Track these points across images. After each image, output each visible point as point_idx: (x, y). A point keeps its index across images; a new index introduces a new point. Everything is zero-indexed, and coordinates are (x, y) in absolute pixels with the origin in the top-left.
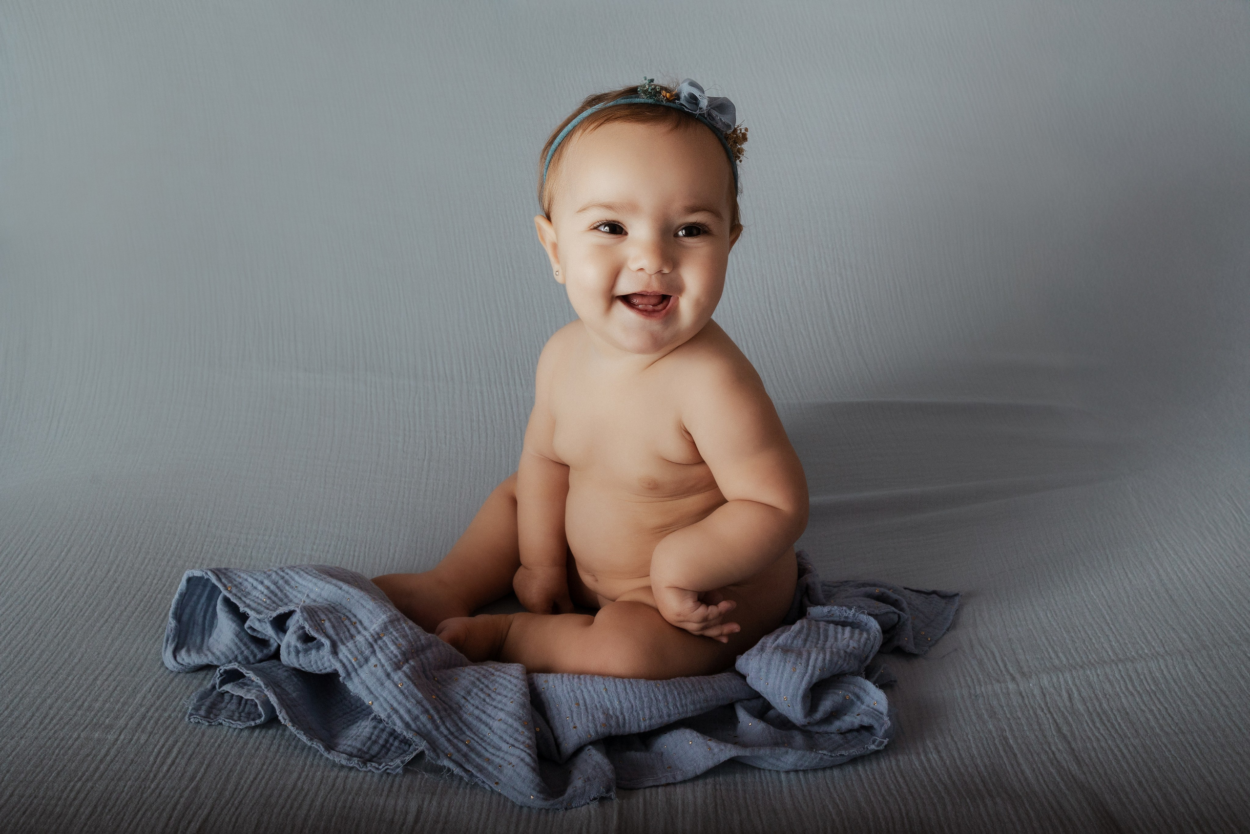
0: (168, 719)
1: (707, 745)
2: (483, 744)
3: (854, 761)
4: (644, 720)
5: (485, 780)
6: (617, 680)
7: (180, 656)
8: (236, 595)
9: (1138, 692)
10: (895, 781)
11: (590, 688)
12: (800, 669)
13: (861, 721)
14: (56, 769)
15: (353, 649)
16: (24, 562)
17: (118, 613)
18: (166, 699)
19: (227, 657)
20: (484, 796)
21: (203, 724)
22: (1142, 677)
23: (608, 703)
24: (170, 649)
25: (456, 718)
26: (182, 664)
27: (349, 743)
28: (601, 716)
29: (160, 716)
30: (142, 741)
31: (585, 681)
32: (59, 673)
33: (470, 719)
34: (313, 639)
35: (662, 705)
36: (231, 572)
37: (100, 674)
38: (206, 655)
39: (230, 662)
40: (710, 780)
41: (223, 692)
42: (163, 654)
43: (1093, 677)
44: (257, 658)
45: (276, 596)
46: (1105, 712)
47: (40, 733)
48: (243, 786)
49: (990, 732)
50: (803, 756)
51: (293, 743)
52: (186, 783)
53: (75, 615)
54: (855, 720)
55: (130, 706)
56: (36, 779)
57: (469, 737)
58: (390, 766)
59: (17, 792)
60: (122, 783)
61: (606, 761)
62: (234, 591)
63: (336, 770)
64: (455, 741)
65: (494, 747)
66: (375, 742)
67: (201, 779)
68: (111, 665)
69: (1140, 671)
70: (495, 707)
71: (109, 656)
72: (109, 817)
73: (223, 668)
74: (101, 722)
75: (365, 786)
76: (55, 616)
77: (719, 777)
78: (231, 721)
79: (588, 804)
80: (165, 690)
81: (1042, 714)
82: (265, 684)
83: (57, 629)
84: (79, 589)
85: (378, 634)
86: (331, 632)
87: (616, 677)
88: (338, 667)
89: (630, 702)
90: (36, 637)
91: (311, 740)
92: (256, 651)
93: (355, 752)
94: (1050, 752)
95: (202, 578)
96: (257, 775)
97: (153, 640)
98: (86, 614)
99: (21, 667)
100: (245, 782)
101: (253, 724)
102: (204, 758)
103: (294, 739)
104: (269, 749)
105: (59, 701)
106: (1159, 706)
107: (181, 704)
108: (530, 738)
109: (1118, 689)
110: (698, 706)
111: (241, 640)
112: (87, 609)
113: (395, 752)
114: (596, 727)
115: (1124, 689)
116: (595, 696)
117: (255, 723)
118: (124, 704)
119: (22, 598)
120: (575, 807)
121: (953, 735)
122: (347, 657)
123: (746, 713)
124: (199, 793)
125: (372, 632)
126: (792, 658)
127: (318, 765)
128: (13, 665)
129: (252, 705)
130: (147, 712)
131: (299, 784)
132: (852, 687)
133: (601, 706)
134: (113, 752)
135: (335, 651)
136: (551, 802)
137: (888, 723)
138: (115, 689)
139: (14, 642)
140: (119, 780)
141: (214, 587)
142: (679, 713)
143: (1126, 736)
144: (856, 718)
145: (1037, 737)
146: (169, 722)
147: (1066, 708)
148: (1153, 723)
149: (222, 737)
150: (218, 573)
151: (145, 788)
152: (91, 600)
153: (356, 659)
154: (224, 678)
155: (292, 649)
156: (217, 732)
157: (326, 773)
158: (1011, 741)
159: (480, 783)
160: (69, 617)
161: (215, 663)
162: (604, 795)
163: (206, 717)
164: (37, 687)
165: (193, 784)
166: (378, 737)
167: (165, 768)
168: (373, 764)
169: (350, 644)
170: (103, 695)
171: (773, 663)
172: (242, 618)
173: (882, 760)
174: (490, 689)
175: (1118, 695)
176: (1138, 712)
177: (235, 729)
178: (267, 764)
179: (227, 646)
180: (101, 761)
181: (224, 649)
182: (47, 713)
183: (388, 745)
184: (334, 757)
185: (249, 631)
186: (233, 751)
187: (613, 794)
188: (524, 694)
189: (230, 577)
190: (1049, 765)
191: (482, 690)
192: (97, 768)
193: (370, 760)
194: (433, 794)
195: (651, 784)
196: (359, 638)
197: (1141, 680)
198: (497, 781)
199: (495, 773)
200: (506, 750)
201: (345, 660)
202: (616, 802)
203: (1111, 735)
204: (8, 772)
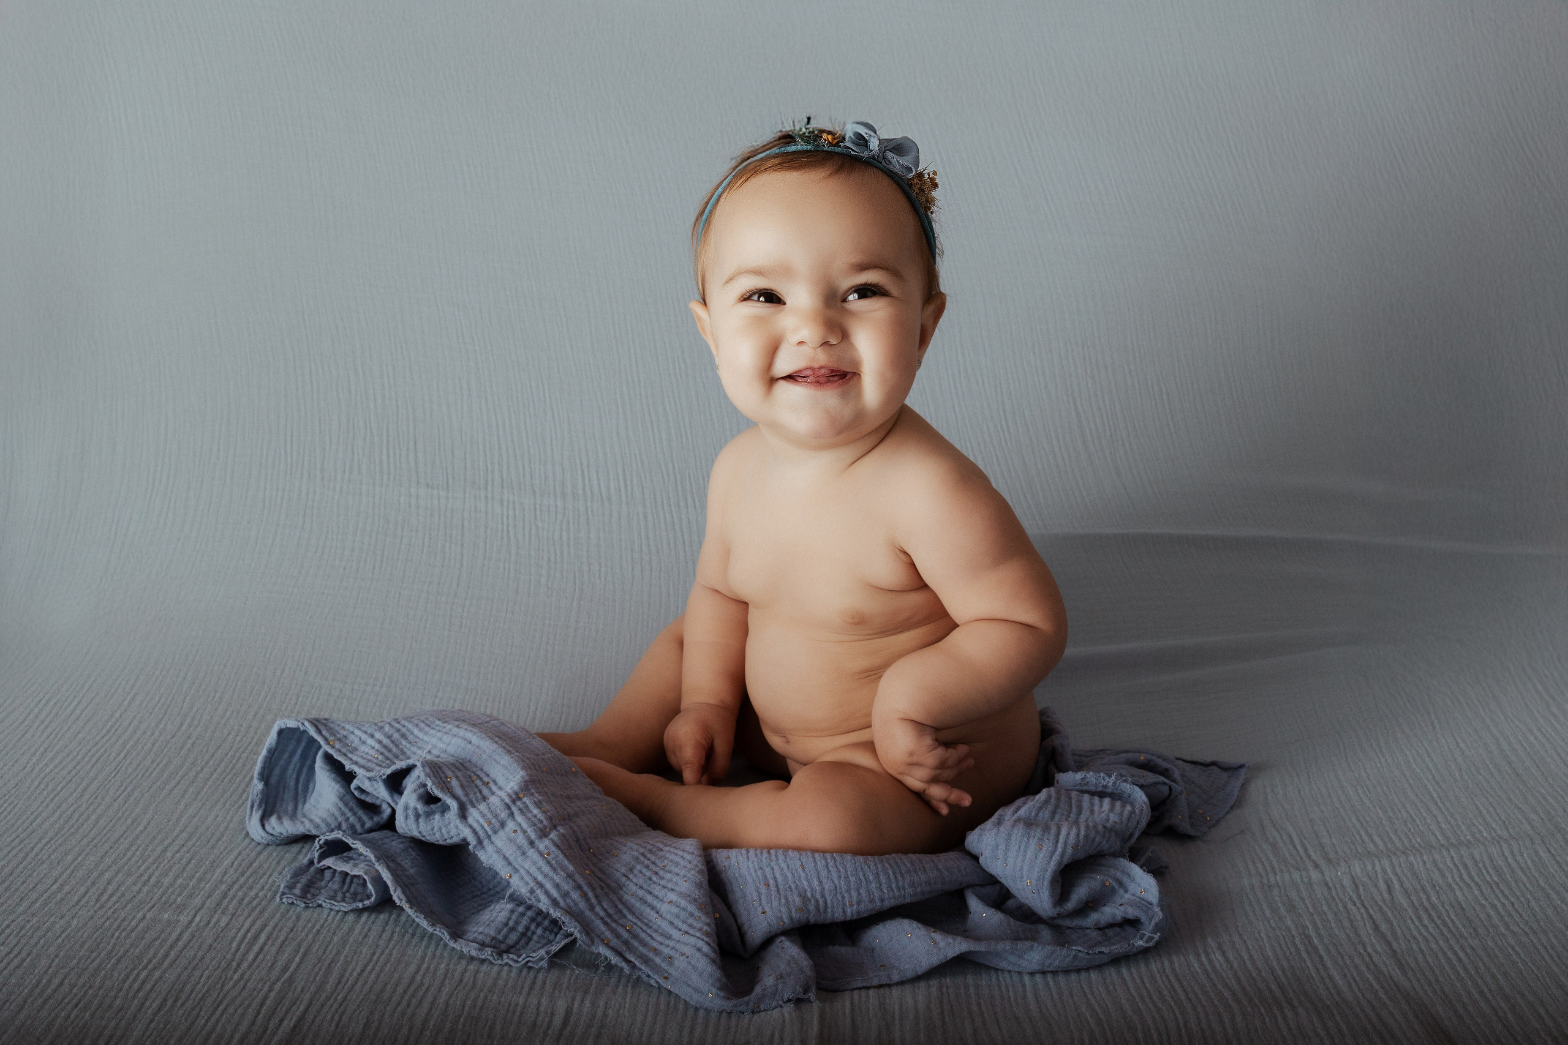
0: (254, 899)
1: (931, 938)
2: (648, 931)
3: (1116, 961)
4: (851, 905)
5: (651, 974)
6: (816, 855)
7: (269, 824)
8: (340, 751)
9: (1477, 883)
10: (1169, 986)
11: (783, 865)
12: (1047, 846)
13: (1125, 913)
14: (116, 955)
15: (486, 812)
16: (78, 712)
17: (192, 774)
18: (252, 875)
19: (328, 825)
20: (649, 996)
21: (298, 905)
22: (1480, 865)
23: (805, 883)
24: (257, 816)
25: (614, 898)
26: (272, 835)
27: (481, 930)
28: (797, 899)
29: (245, 895)
30: (223, 924)
31: (776, 856)
32: (119, 842)
33: (633, 901)
34: (436, 800)
35: (873, 886)
36: (333, 722)
37: (170, 844)
38: (302, 823)
39: (332, 831)
40: (934, 982)
41: (323, 868)
42: (247, 822)
43: (1418, 864)
44: (366, 827)
45: (390, 751)
46: (1434, 907)
47: (96, 912)
48: (348, 979)
49: (1288, 929)
50: (1052, 953)
51: (410, 931)
52: (277, 974)
53: (140, 776)
54: (1117, 912)
55: (208, 883)
56: (91, 966)
57: (631, 921)
58: (532, 957)
59: (67, 981)
60: (197, 973)
61: (803, 955)
62: (338, 745)
63: (464, 962)
64: (614, 925)
65: (662, 935)
66: (513, 929)
67: (296, 970)
68: (184, 834)
69: (1477, 857)
70: (664, 887)
71: (181, 824)
72: (181, 1012)
73: (323, 838)
74: (171, 901)
75: (501, 982)
76: (115, 775)
77: (946, 978)
78: (333, 902)
79: (781, 1006)
80: (251, 865)
81: (1353, 908)
82: (376, 857)
83: (117, 790)
84: (145, 745)
85: (516, 794)
86: (459, 791)
87: (814, 851)
88: (467, 834)
89: (833, 882)
90: (91, 800)
91: (433, 925)
92: (365, 818)
93: (488, 940)
94: (1365, 954)
95: (298, 729)
96: (366, 966)
97: (236, 806)
98: (154, 775)
99: (73, 834)
100: (351, 974)
101: (360, 905)
102: (299, 945)
103: (411, 925)
104: (380, 937)
105: (120, 875)
106: (1503, 900)
107: (270, 881)
108: (708, 925)
109: (1450, 880)
110: (919, 890)
111: (346, 805)
112: (155, 769)
113: (537, 942)
114: (791, 912)
115: (1458, 879)
116: (789, 875)
117: (364, 905)
118: (200, 880)
119: (75, 753)
120: (764, 1010)
121: (1242, 932)
122: (478, 821)
123: (979, 901)
124: (293, 986)
125: (510, 791)
126: (1038, 832)
127: (442, 956)
128: (63, 832)
129: (358, 884)
130: (229, 890)
131: (418, 977)
132: (1113, 871)
133: (797, 888)
134: (186, 936)
135: (463, 815)
136: (734, 1002)
137: (1159, 915)
138: (189, 862)
139: (64, 805)
140: (194, 969)
141: (312, 741)
142: (894, 897)
143: (1462, 936)
144: (1118, 909)
145: (1348, 936)
146: (255, 902)
147: (1384, 900)
148: (1496, 921)
149: (322, 921)
150: (317, 723)
151: (226, 979)
152: (159, 758)
153: (490, 823)
154: (325, 850)
155: (410, 812)
156: (315, 915)
157: (451, 966)
158: (1315, 940)
159: (644, 976)
160: (131, 777)
161: (314, 832)
162: (801, 996)
163: (303, 896)
164: (92, 858)
165: (285, 977)
166: (517, 923)
167: (251, 956)
168: (511, 956)
169: (482, 807)
170: (174, 869)
171: (1013, 838)
172: (345, 777)
173: (1152, 961)
174: (657, 866)
175: (1450, 886)
176: (1478, 908)
177: (338, 912)
178: (377, 954)
179: (329, 811)
180: (172, 947)
181: (325, 815)
182: (105, 888)
183: (529, 934)
184: (462, 947)
185: (356, 793)
186: (336, 938)
187: (812, 996)
188: (700, 872)
189: (331, 729)
190: (1364, 969)
191: (647, 867)
192: (167, 955)
193: (507, 952)
194: (586, 993)
195: (860, 984)
196: (493, 800)
197: (1480, 870)
198: (666, 975)
199: (664, 965)
200: (677, 939)
201: (475, 825)
202: (816, 1006)
203: (1442, 934)
204: (56, 957)
